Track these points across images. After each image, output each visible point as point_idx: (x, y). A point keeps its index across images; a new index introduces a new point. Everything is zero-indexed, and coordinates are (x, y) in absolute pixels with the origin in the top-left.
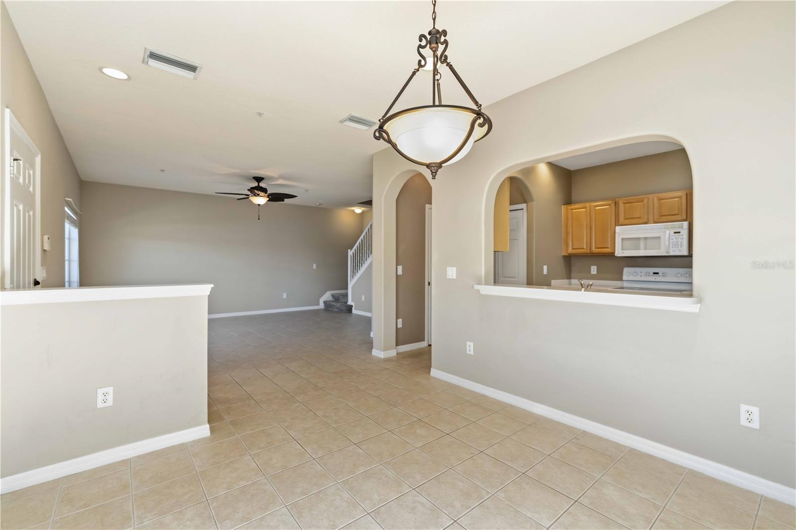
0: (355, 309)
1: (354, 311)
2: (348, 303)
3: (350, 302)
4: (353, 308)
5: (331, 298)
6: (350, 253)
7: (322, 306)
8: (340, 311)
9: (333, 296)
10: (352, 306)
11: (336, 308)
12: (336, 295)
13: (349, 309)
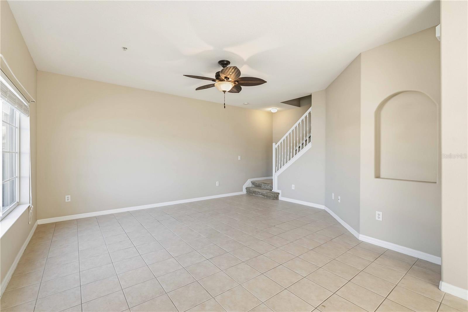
0: (282, 196)
1: (281, 198)
2: (272, 191)
3: (275, 189)
4: (280, 196)
5: (251, 185)
6: (275, 146)
7: (244, 192)
8: (267, 197)
9: (253, 183)
10: (278, 194)
11: (261, 194)
12: (256, 182)
13: (276, 196)
